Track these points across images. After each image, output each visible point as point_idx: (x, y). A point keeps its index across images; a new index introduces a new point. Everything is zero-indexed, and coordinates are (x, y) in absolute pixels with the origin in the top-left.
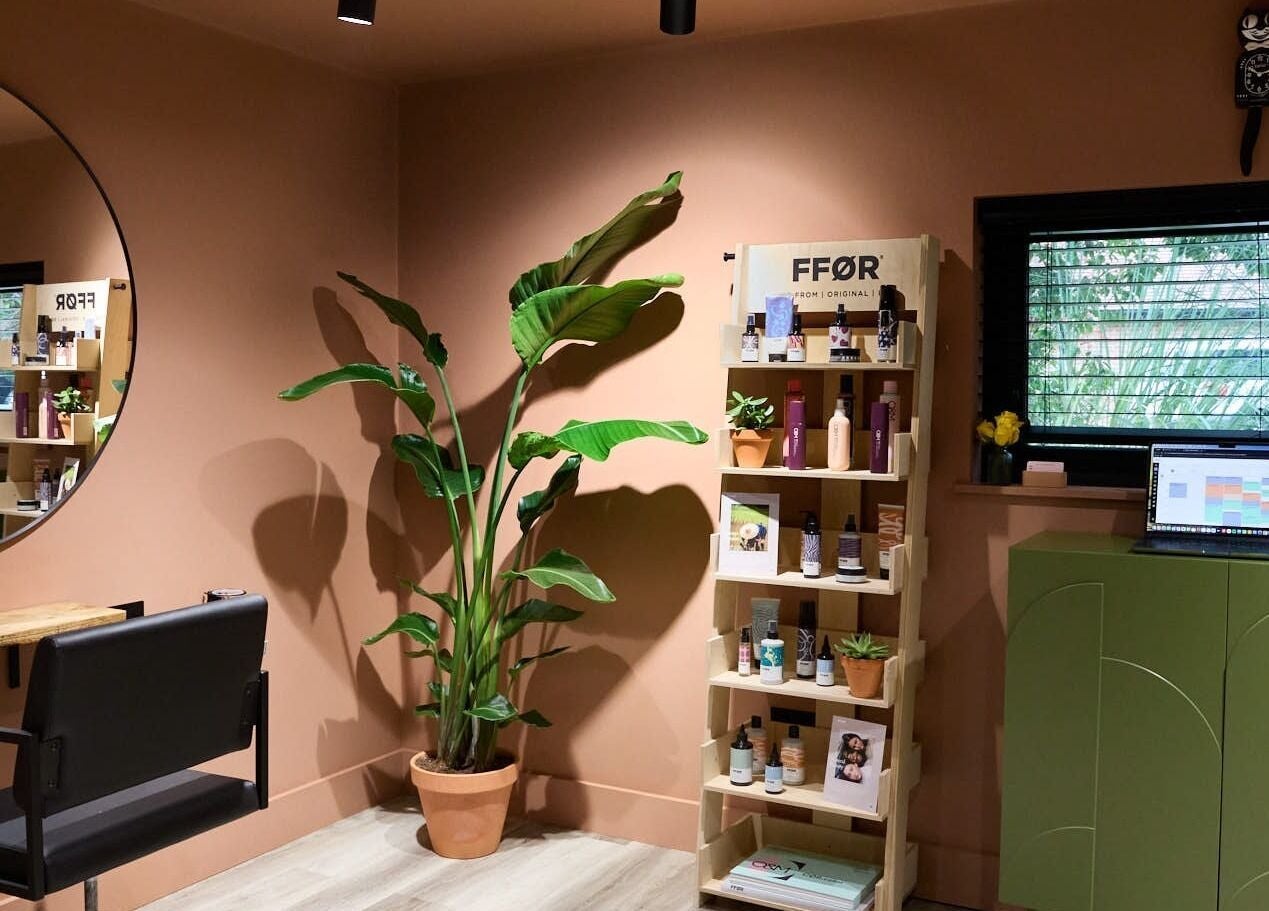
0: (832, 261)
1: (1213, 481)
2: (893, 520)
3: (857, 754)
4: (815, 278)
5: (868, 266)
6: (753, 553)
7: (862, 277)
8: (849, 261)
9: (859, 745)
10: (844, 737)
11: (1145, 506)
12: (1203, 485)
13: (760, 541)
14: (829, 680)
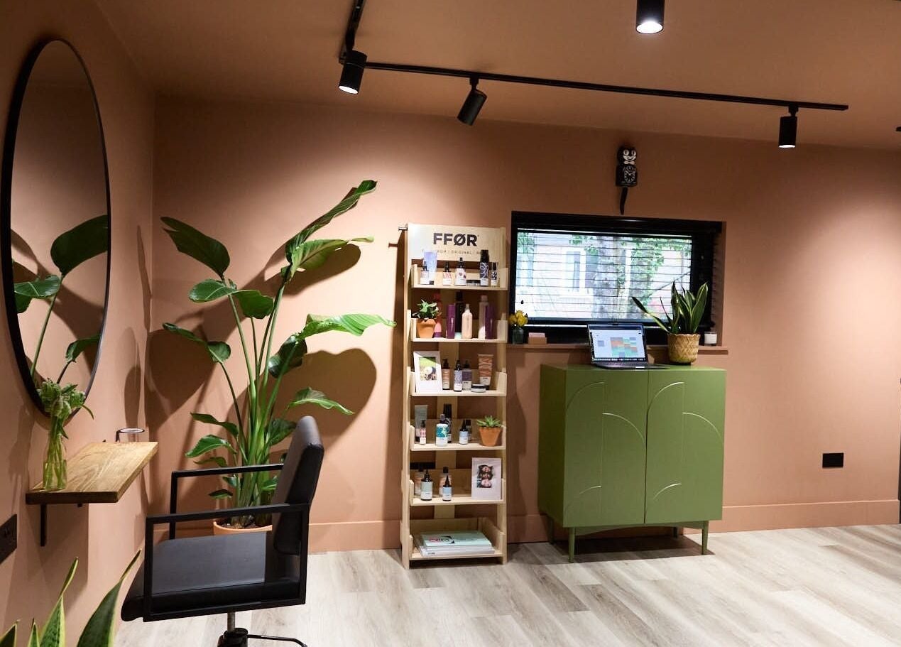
0: (454, 236)
1: (613, 339)
2: (487, 361)
3: (486, 474)
4: (445, 243)
5: (472, 240)
6: (431, 381)
7: (468, 245)
8: (462, 236)
9: (488, 470)
10: (479, 467)
11: (589, 351)
12: (609, 341)
13: (433, 375)
14: (466, 441)
